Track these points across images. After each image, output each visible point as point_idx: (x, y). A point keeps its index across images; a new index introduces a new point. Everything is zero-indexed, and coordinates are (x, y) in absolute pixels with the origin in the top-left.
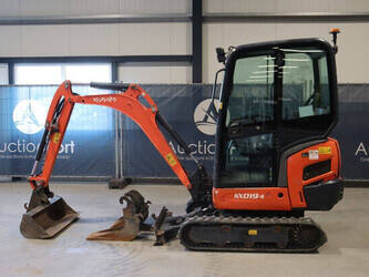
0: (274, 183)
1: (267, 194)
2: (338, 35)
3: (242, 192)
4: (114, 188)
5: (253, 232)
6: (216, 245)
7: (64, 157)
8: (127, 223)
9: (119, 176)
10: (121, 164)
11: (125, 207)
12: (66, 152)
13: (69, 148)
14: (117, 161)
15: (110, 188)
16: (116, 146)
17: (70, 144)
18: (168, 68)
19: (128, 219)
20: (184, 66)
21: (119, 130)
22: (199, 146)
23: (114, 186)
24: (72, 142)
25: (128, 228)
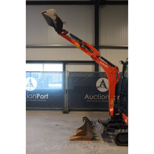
4: (65, 113)
7: (44, 100)
8: (88, 133)
9: (66, 108)
10: (67, 103)
11: (88, 126)
12: (45, 98)
13: (46, 97)
14: (65, 102)
15: (63, 113)
16: (65, 96)
17: (46, 95)
18: (85, 65)
19: (89, 131)
20: (91, 65)
21: (66, 90)
22: (98, 96)
23: (65, 112)
24: (47, 94)
25: (89, 135)
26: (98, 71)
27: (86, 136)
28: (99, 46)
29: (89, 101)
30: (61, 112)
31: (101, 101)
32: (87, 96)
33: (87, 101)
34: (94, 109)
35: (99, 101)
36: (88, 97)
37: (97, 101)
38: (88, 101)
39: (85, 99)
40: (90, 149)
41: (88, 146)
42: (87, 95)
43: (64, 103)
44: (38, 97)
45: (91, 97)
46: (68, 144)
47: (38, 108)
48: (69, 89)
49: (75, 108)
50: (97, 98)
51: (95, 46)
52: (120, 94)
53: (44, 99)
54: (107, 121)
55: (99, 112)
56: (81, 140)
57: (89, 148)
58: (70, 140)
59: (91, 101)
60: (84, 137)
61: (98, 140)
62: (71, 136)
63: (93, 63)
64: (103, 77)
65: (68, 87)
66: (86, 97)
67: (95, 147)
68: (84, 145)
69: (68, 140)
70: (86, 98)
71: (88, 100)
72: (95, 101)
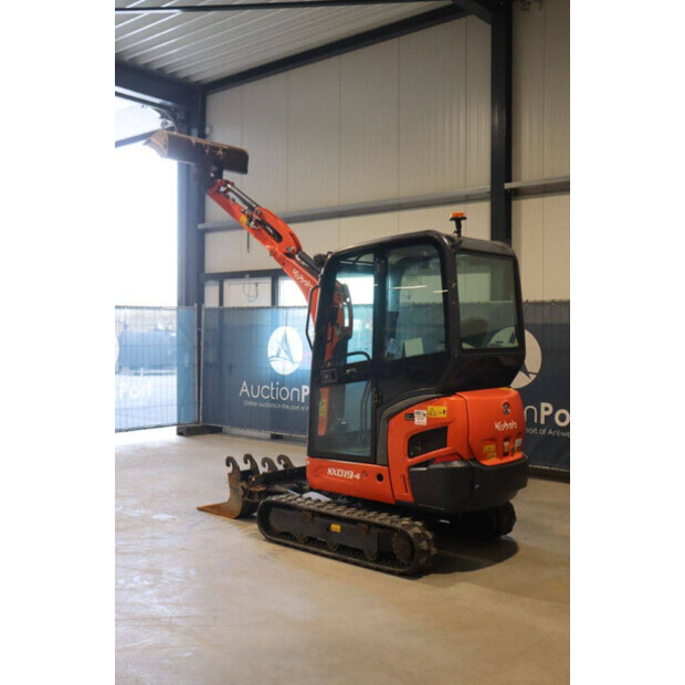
0: (373, 460)
1: (363, 473)
2: (463, 222)
3: (337, 467)
5: (336, 527)
6: (295, 540)
28: (506, 187)
44: (305, 397)
51: (490, 189)
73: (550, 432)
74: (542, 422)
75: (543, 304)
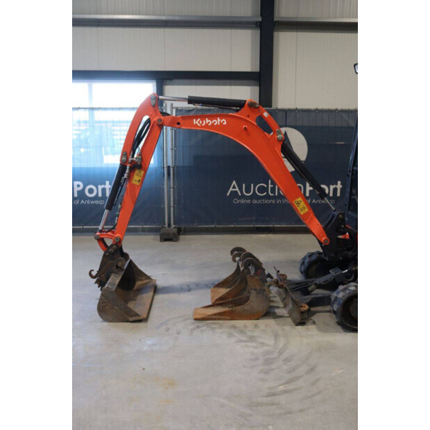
4: (165, 240)
7: (97, 202)
8: (253, 295)
9: (169, 225)
10: (172, 209)
11: (252, 274)
12: (100, 195)
13: (104, 190)
14: (166, 206)
15: (161, 241)
16: (165, 186)
17: (105, 184)
18: (228, 87)
19: (255, 290)
20: (248, 85)
21: (169, 167)
22: (270, 186)
23: (167, 238)
24: (107, 182)
25: (255, 302)
26: (271, 107)
27: (246, 307)
28: (275, 19)
29: (243, 201)
30: (153, 237)
31: (278, 202)
32: (234, 187)
33: (236, 201)
34: (257, 228)
35: (274, 201)
36: (237, 189)
37: (266, 202)
38: (238, 202)
39: (228, 194)
40: (263, 344)
41: (255, 334)
42: (234, 183)
43: (164, 209)
44: (78, 192)
45: (248, 190)
46: (192, 333)
47: (78, 227)
48: (177, 165)
49: (196, 225)
50: (265, 193)
51: (260, 19)
52: (350, 174)
53: (96, 197)
54: (307, 260)
55: (271, 236)
56: (229, 318)
57: (260, 340)
58: (196, 319)
59: (249, 201)
60: (239, 308)
61: (281, 317)
62: (196, 309)
63: (254, 80)
64: (286, 126)
65: (175, 157)
66: (231, 189)
67: (276, 336)
68: (242, 332)
69: (188, 319)
70: (231, 192)
71: (239, 198)
72: (259, 201)
73: (314, 201)
74: (308, 194)
75: (308, 111)
